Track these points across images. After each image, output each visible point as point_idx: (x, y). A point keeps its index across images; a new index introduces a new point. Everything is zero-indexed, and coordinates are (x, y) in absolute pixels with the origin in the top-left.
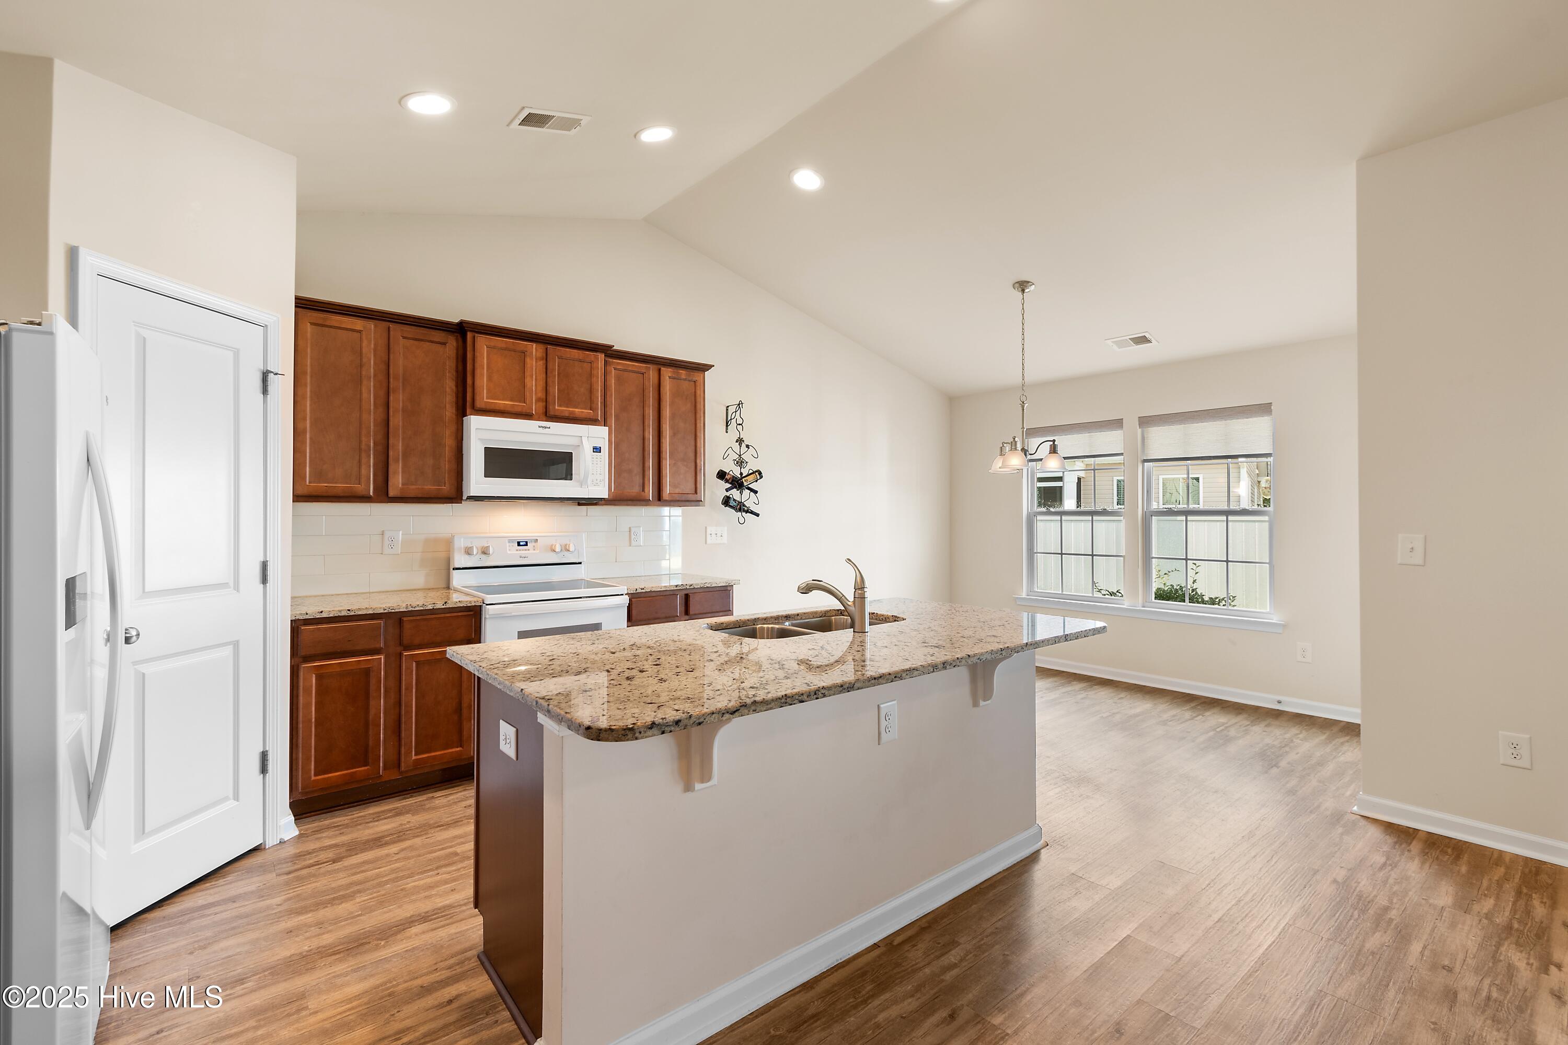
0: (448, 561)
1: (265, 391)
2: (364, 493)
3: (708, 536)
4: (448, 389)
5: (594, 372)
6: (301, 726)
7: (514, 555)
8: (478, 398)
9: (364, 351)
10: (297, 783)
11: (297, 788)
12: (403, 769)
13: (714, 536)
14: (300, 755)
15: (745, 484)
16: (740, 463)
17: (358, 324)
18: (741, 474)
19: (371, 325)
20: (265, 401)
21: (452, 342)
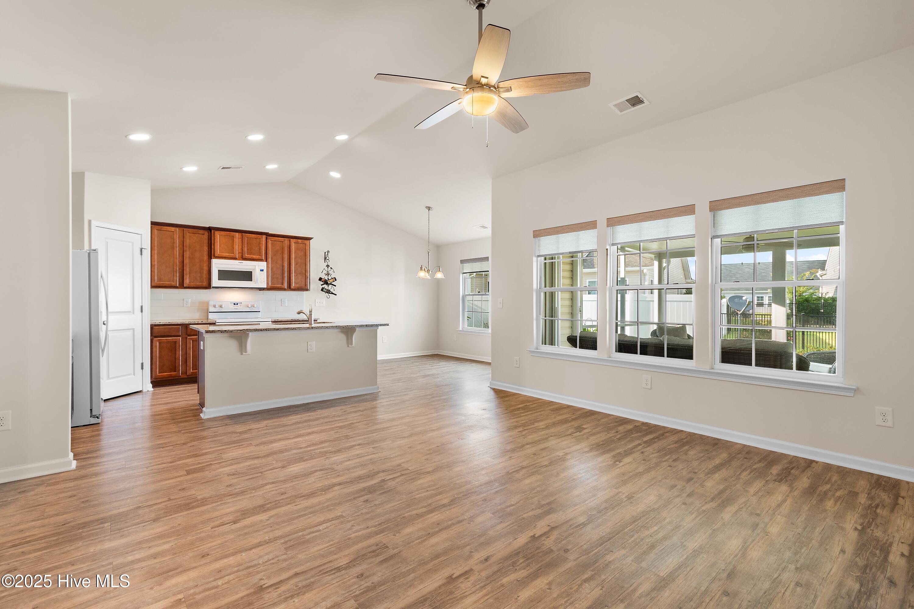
0: (208, 309)
1: (141, 254)
2: (176, 285)
3: (316, 303)
4: (205, 250)
5: (261, 242)
6: (154, 358)
7: (232, 308)
8: (216, 253)
9: (175, 238)
10: (153, 376)
11: (153, 377)
12: (188, 374)
13: (319, 303)
14: (154, 367)
15: (329, 283)
16: (328, 274)
17: (173, 229)
18: (328, 279)
19: (177, 229)
20: (141, 257)
21: (206, 233)
